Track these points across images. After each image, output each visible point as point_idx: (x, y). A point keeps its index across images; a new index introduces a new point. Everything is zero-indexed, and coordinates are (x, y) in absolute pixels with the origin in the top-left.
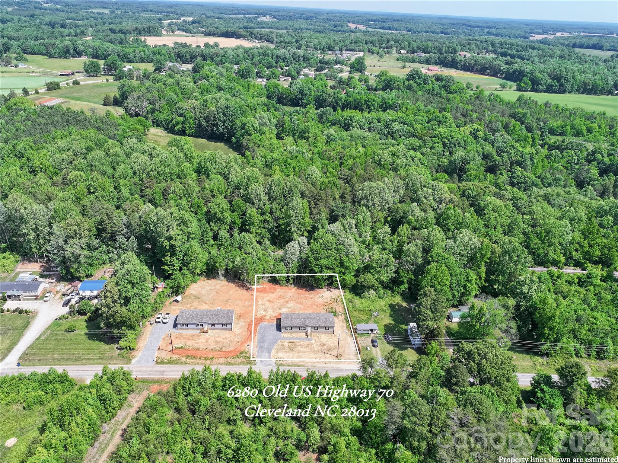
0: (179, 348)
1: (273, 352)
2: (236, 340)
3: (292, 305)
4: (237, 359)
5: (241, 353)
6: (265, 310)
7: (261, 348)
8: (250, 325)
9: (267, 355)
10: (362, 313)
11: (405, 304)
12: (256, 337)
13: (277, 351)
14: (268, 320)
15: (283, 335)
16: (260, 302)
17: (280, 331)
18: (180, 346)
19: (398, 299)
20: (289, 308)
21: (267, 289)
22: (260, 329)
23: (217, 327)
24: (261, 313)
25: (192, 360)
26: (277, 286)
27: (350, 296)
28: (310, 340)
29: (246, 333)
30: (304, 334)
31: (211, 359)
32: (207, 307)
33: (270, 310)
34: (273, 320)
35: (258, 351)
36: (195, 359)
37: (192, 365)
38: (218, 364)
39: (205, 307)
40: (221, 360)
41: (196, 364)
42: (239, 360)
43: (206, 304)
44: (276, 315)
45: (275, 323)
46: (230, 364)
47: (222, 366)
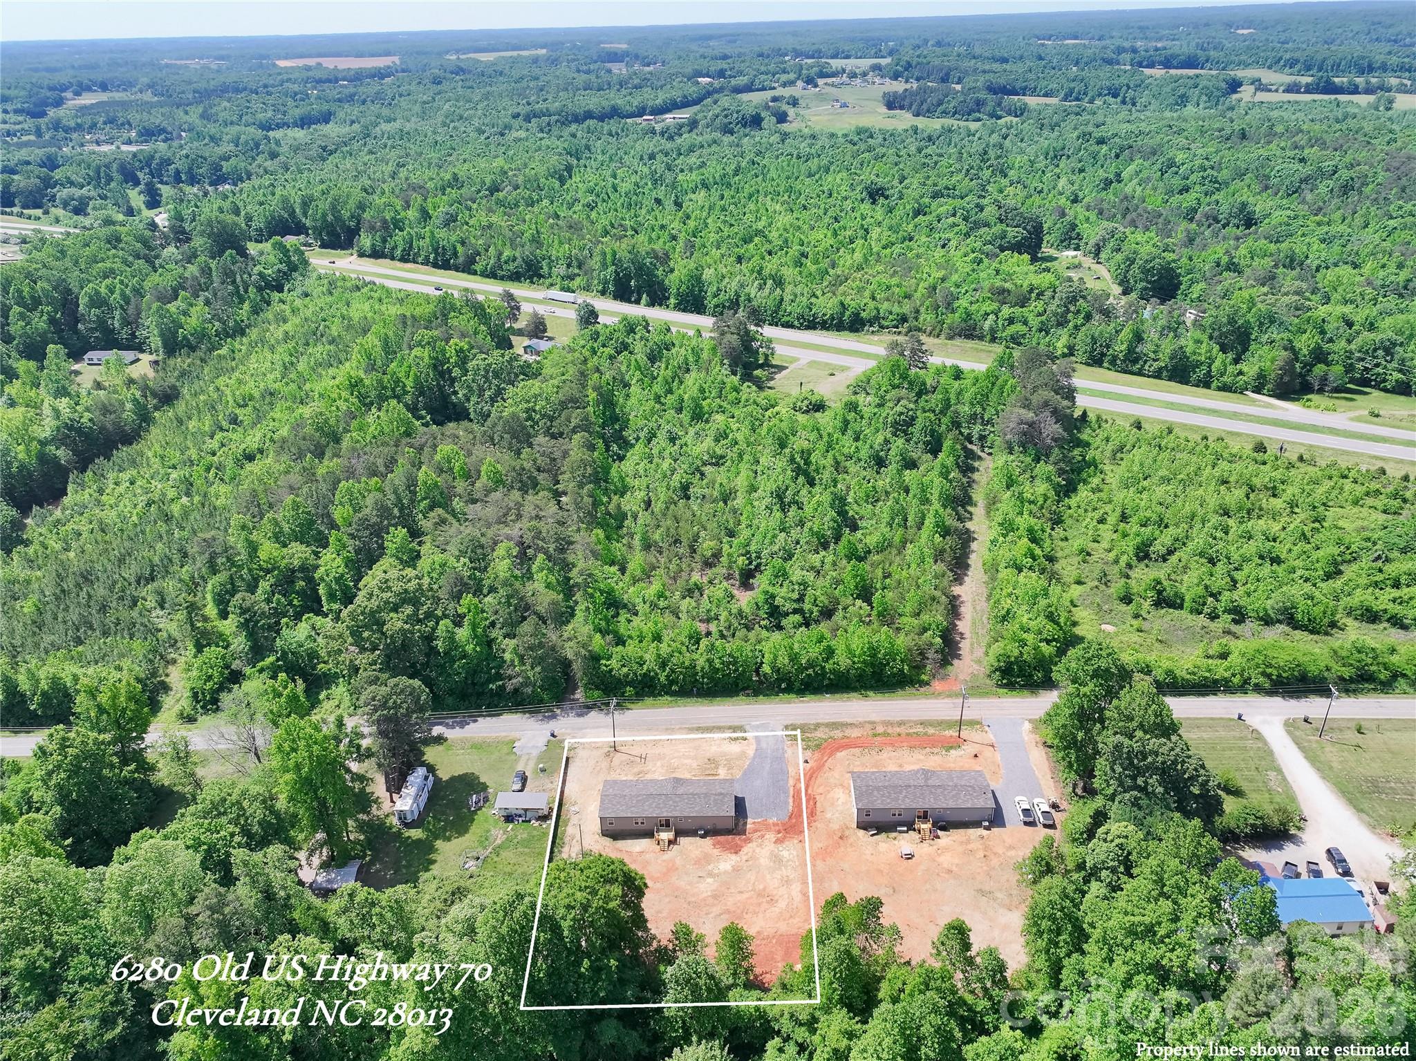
0: (951, 748)
1: (751, 752)
2: (836, 774)
3: (702, 886)
4: (824, 737)
5: (818, 746)
6: (777, 860)
7: (779, 759)
8: (812, 814)
9: (764, 745)
12: (791, 782)
13: (743, 754)
14: (768, 828)
16: (796, 888)
18: (952, 752)
20: (710, 875)
22: (787, 803)
24: (788, 851)
25: (913, 731)
29: (817, 789)
31: (876, 734)
32: (941, 859)
33: (764, 861)
34: (755, 831)
35: (784, 752)
36: (908, 734)
37: (910, 721)
38: (861, 725)
39: (946, 860)
40: (854, 733)
41: (901, 723)
42: (820, 734)
43: (950, 871)
44: (747, 849)
45: (749, 821)
46: (834, 726)
47: (849, 721)
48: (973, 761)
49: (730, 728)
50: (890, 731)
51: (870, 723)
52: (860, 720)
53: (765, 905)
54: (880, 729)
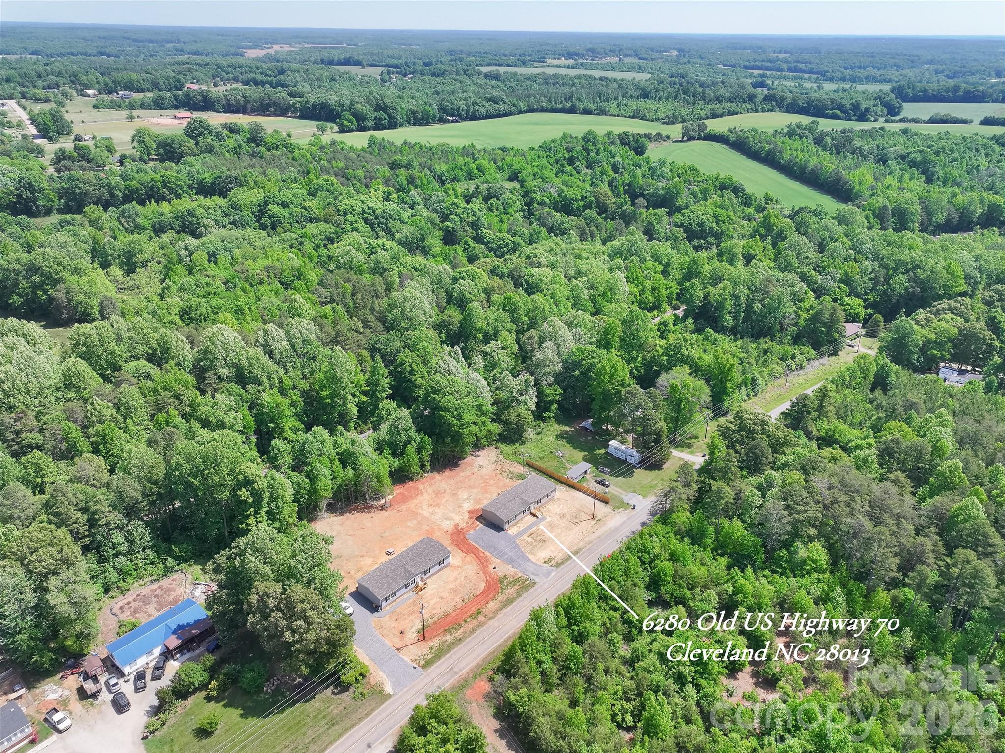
1: (530, 557)
2: (471, 572)
3: (466, 494)
4: (506, 591)
5: (501, 582)
6: (446, 519)
7: (511, 561)
8: (458, 545)
9: (530, 564)
10: (545, 460)
11: (567, 429)
12: (488, 554)
13: (533, 553)
14: (468, 527)
15: (509, 532)
17: (503, 529)
18: (419, 627)
19: (557, 428)
21: (406, 493)
22: (476, 543)
23: (432, 571)
24: (447, 525)
25: (460, 631)
26: (411, 484)
27: (507, 449)
28: (544, 518)
29: (469, 558)
30: (530, 517)
31: (479, 613)
32: (371, 560)
33: (453, 515)
34: (473, 523)
35: (513, 567)
36: (461, 626)
37: (469, 636)
38: (496, 612)
39: (368, 561)
40: (492, 605)
41: (473, 631)
42: (511, 591)
43: (362, 556)
44: (466, 516)
45: (481, 525)
46: (509, 602)
47: (505, 610)
48: (402, 629)
49: (562, 563)
50: (475, 622)
51: (490, 619)
52: (500, 615)
53: (431, 502)
54: (481, 618)
